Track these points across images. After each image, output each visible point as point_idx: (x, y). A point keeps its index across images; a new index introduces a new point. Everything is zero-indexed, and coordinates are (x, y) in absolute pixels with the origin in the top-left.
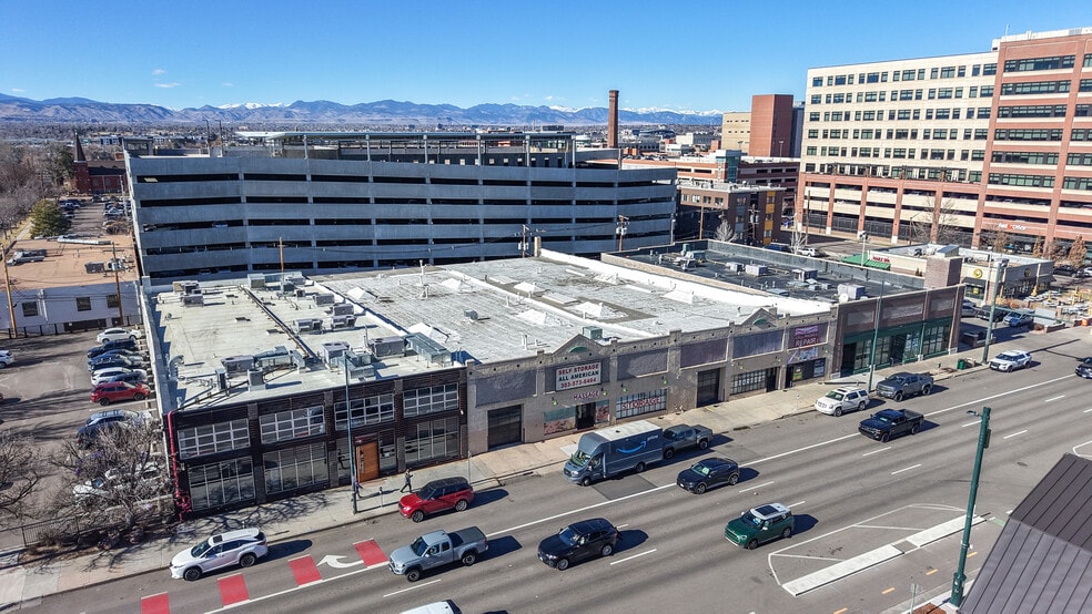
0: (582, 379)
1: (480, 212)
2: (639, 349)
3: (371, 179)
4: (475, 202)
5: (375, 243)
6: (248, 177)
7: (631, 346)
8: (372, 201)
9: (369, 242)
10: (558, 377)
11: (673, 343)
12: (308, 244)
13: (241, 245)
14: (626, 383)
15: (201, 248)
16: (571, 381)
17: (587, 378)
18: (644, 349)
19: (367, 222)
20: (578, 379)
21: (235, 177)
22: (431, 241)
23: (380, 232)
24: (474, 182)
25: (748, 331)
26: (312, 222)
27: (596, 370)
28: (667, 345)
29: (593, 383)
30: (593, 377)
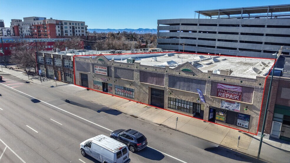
0: (102, 72)
1: (264, 39)
2: (121, 67)
3: (218, 25)
4: (262, 35)
5: (216, 47)
6: (182, 24)
7: (119, 64)
8: (217, 33)
9: (214, 47)
10: (95, 68)
11: (136, 68)
12: (195, 45)
13: (177, 44)
14: (117, 79)
15: (169, 44)
16: (99, 71)
17: (103, 72)
18: (123, 67)
19: (215, 40)
20: (100, 71)
21: (179, 24)
22: (237, 49)
23: (218, 44)
24: (263, 26)
25: (177, 74)
26: (197, 39)
27: (105, 70)
28: (133, 68)
29: (105, 75)
30: (105, 72)
